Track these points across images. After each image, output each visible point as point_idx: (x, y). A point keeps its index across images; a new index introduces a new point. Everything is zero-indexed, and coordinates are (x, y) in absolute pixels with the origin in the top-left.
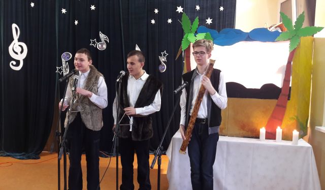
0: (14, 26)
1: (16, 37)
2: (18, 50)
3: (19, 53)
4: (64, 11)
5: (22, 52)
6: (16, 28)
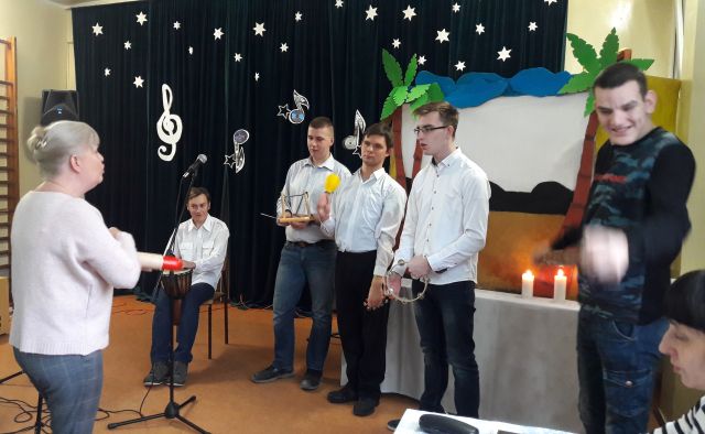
0: (165, 87)
1: (167, 106)
2: (170, 127)
3: (171, 133)
4: (238, 57)
5: (174, 131)
6: (167, 91)
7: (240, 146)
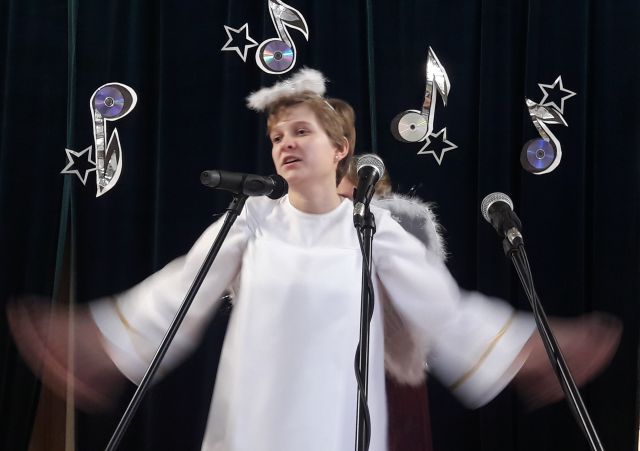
7: (110, 126)
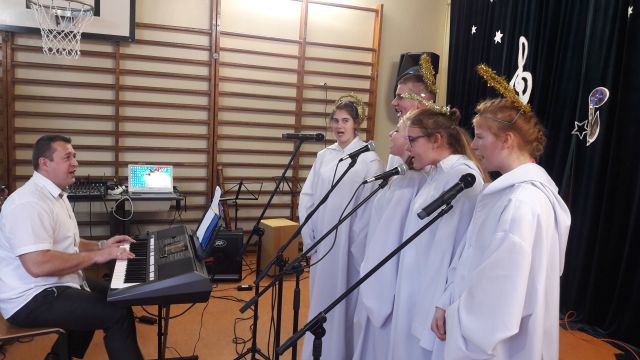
0: (523, 40)
1: (521, 62)
2: (520, 87)
3: (521, 93)
5: (524, 92)
6: (523, 44)
7: (596, 110)
